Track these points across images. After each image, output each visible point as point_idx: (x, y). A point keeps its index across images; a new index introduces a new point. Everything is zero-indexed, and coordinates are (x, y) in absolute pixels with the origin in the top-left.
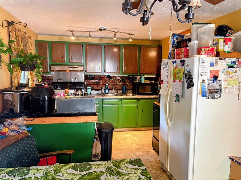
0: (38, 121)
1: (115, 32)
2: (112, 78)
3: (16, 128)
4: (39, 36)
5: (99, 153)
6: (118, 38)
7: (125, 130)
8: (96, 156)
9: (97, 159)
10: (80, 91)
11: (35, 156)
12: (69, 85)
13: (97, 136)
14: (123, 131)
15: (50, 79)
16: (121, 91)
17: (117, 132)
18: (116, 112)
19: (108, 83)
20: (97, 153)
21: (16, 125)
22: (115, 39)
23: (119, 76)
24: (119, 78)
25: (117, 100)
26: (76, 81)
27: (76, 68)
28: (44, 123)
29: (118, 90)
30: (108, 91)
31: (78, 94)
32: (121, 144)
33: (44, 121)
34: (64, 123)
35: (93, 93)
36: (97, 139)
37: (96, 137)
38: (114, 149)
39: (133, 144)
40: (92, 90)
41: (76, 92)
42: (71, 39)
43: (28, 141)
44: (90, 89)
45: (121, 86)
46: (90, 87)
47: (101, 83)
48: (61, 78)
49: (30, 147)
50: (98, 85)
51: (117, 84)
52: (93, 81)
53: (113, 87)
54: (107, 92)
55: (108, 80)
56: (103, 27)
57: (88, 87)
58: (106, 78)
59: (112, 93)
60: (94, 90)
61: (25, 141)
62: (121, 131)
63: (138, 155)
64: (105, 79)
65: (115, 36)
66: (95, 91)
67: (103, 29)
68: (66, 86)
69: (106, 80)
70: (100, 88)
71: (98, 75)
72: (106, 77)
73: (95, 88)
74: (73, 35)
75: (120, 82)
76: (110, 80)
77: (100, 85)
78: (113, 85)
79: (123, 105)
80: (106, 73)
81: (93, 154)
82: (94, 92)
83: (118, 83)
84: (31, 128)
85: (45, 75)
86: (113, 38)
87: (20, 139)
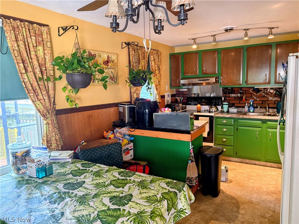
0: (138, 132)
1: (245, 30)
2: (261, 91)
3: (119, 136)
4: (176, 48)
5: (193, 178)
6: (250, 38)
7: (273, 165)
8: (190, 179)
9: (191, 184)
10: (214, 107)
11: (119, 160)
12: (204, 100)
13: (192, 158)
14: (269, 166)
15: (184, 94)
16: (275, 110)
17: (259, 165)
18: (257, 138)
19: (253, 98)
20: (191, 177)
21: (120, 133)
22: (246, 39)
23: (272, 89)
24: (272, 91)
25: (259, 122)
26: (212, 96)
27: (207, 80)
28: (143, 135)
29: (269, 108)
30: (253, 109)
31: (211, 111)
32: (251, 181)
33: (143, 134)
34: (159, 138)
35: (231, 111)
36: (192, 161)
37: (190, 159)
38: (236, 183)
39: (270, 184)
40: (229, 107)
41: (210, 108)
42: (192, 48)
43: (114, 147)
44: (227, 106)
45: (276, 103)
46: (228, 103)
47: (244, 98)
48: (195, 93)
49: (116, 151)
50: (240, 101)
51: (269, 100)
52: (233, 95)
53: (262, 103)
54: (252, 111)
55: (255, 94)
56: (229, 27)
57: (224, 103)
58: (252, 92)
59: (261, 112)
60: (233, 107)
61: (112, 146)
62: (266, 165)
63: (263, 199)
64: (250, 93)
65: (246, 35)
66: (235, 108)
67: (230, 30)
68: (200, 101)
69: (252, 94)
70: (242, 105)
71: (240, 87)
72: (252, 89)
73: (236, 105)
74: (195, 43)
75: (275, 97)
76: (258, 94)
77: (242, 100)
78: (262, 101)
79: (269, 130)
80: (247, 84)
81: (187, 177)
82: (232, 109)
83: (270, 98)
84: (133, 138)
85: (180, 90)
86: (242, 39)
87: (110, 143)
